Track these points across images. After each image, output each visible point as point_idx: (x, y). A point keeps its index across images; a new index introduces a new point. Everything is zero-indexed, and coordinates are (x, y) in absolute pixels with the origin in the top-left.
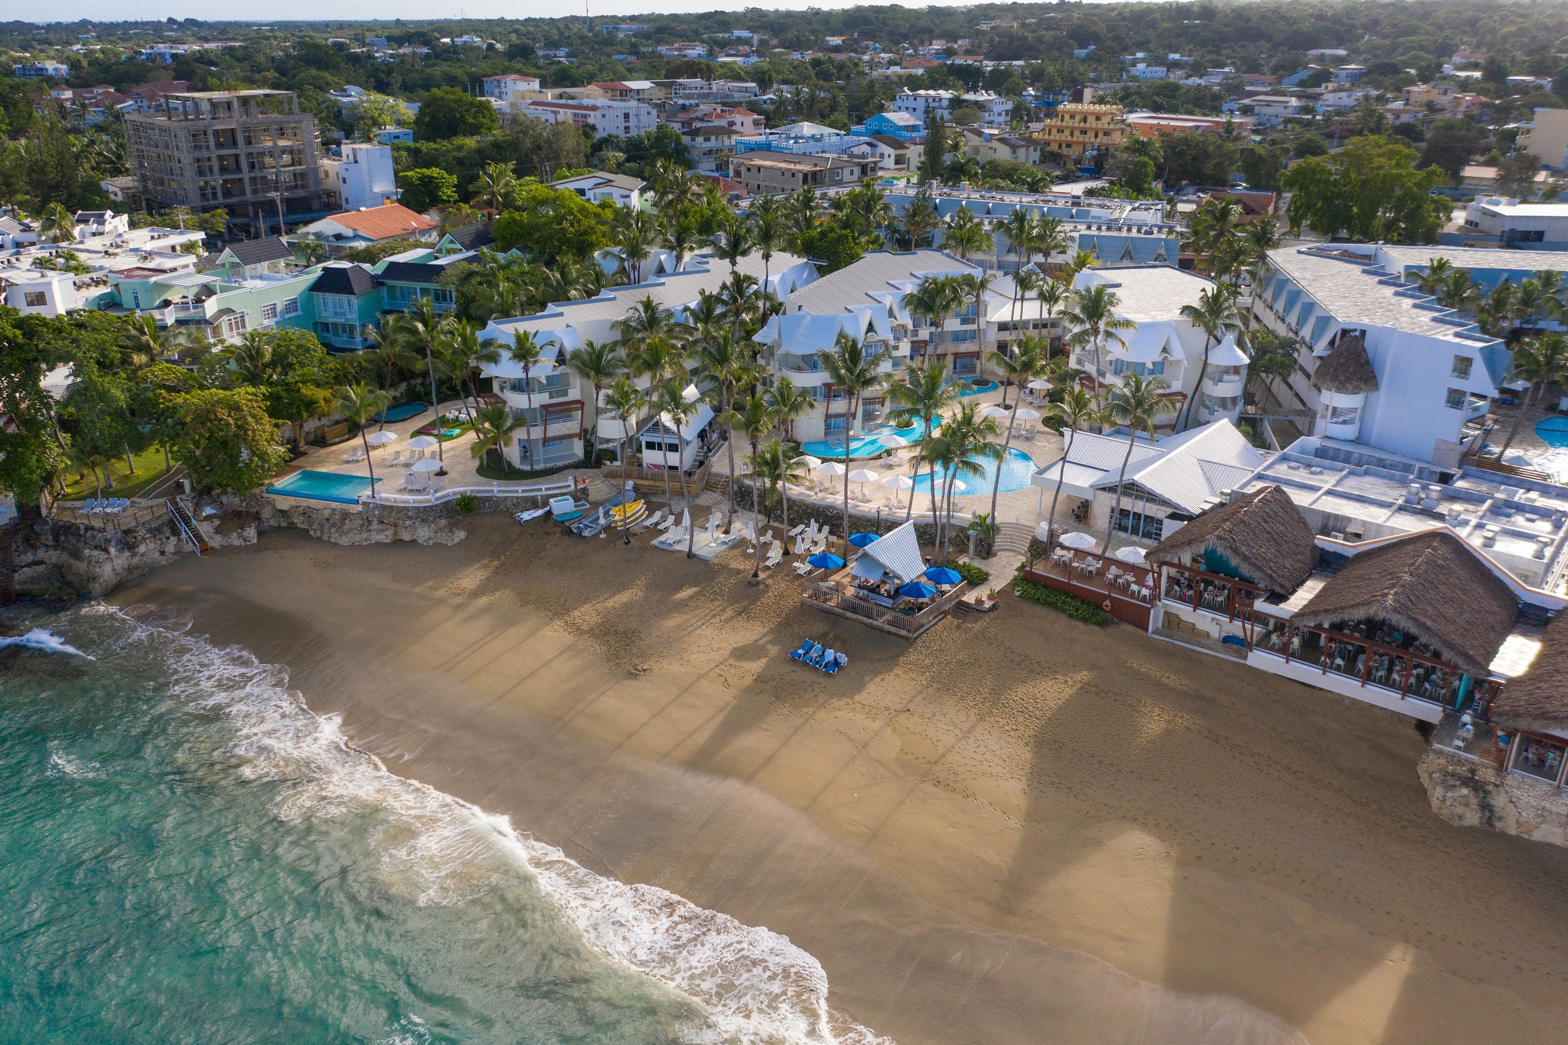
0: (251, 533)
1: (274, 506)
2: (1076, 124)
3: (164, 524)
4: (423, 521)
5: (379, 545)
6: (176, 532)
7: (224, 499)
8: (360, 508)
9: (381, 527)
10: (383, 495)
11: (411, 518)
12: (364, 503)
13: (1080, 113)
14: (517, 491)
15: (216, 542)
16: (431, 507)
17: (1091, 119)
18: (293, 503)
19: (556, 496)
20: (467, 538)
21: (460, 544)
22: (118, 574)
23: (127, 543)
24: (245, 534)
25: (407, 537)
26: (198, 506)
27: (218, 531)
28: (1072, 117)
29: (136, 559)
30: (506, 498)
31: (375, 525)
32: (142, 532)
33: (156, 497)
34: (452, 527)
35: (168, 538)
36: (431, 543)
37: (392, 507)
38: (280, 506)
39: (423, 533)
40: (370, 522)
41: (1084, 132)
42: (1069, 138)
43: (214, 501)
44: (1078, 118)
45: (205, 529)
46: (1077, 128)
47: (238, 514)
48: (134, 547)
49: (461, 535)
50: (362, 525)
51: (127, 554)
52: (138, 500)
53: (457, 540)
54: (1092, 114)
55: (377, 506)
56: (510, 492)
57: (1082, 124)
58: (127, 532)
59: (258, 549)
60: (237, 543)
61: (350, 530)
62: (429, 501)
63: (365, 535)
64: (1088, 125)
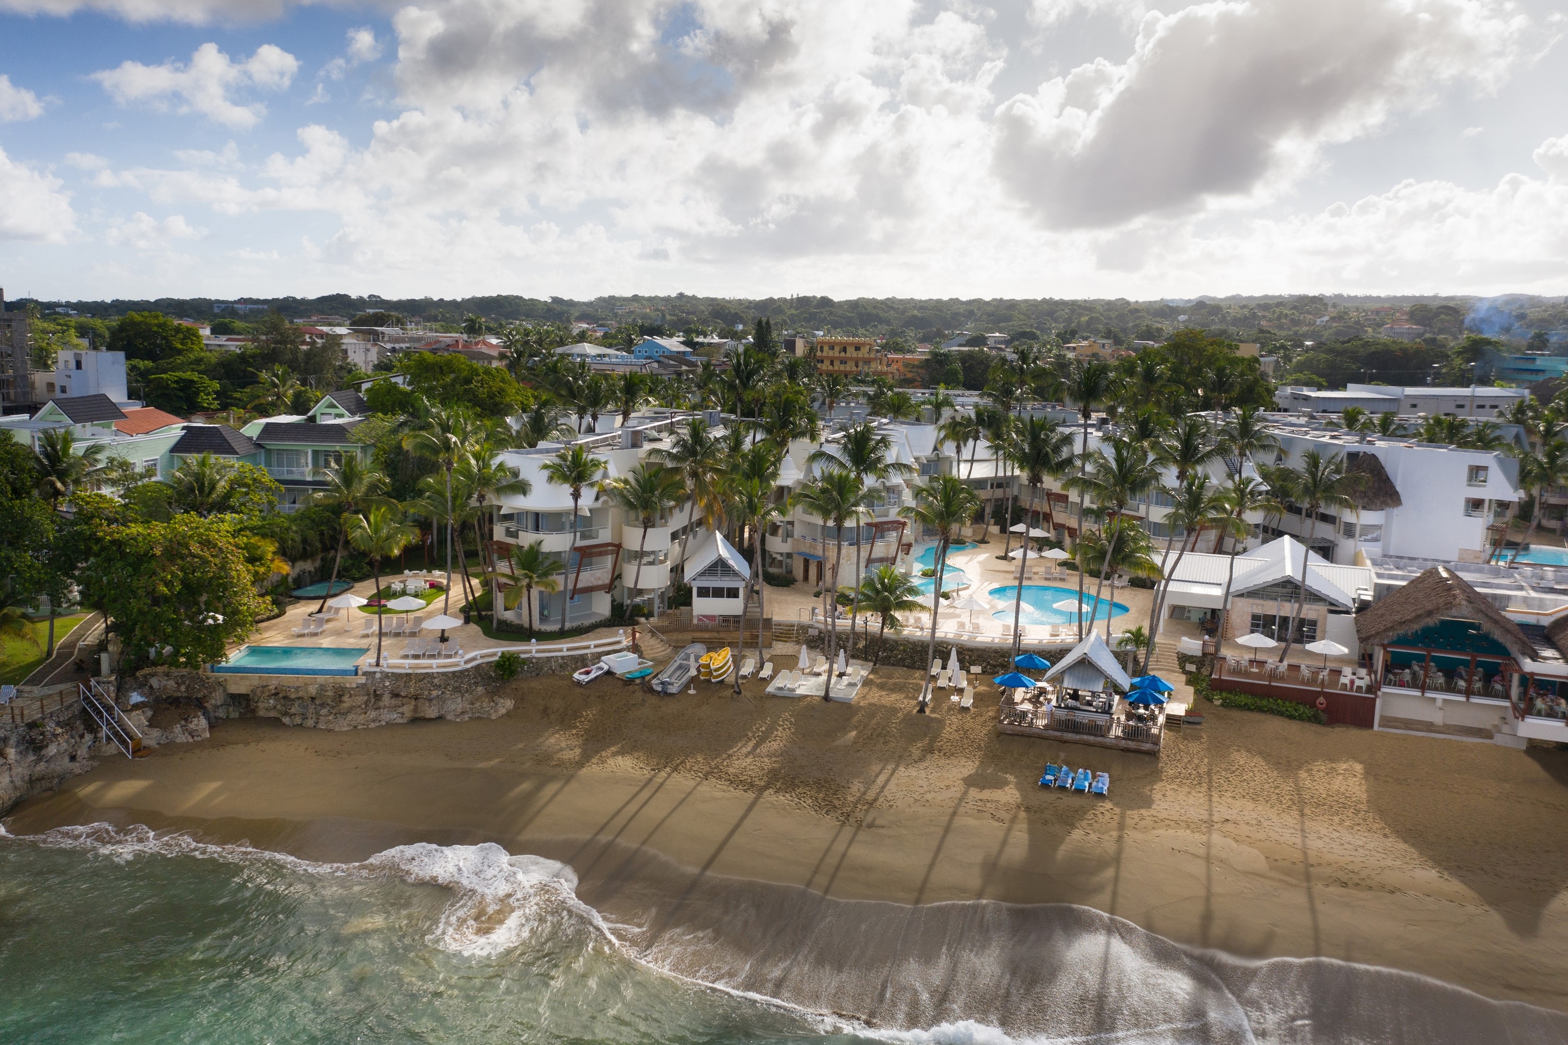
0: (200, 723)
1: (225, 690)
2: (837, 354)
3: (74, 716)
4: (457, 689)
5: (390, 725)
6: (92, 728)
7: (154, 682)
8: (362, 680)
9: (394, 702)
10: (391, 661)
11: (438, 687)
12: (365, 674)
13: (840, 343)
14: (561, 650)
15: (153, 738)
16: (461, 672)
17: (851, 350)
18: (256, 682)
19: (608, 653)
20: (516, 708)
21: (508, 715)
22: (16, 788)
23: (32, 741)
24: (192, 726)
25: (432, 712)
26: (121, 691)
27: (152, 723)
28: (832, 348)
29: (42, 766)
30: (549, 659)
31: (386, 700)
32: (50, 727)
33: (52, 683)
34: (492, 694)
35: (82, 736)
36: (466, 718)
37: (408, 675)
38: (233, 689)
39: (455, 705)
40: (378, 697)
41: (844, 362)
42: (831, 368)
43: (141, 685)
44: (837, 349)
45: (135, 723)
46: (837, 358)
47: (175, 701)
48: (41, 748)
49: (506, 704)
50: (366, 703)
51: (32, 758)
52: (28, 688)
53: (503, 711)
54: (851, 344)
55: (386, 676)
56: (550, 651)
57: (843, 354)
58: (32, 725)
59: (214, 744)
60: (182, 738)
61: (350, 710)
62: (457, 665)
63: (372, 714)
64: (848, 355)
